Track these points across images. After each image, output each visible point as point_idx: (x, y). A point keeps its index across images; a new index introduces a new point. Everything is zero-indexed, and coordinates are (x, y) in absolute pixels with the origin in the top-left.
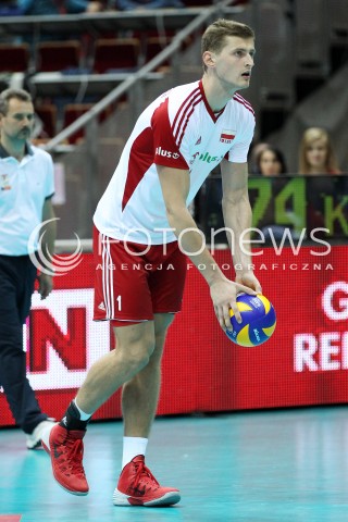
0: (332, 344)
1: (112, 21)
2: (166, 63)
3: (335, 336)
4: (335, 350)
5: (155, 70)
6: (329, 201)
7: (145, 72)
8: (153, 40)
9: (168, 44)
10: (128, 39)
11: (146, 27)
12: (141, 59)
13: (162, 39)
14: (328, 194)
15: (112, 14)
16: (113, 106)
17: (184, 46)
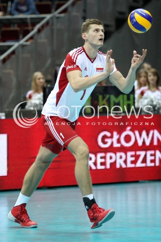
0: (101, 158)
1: (8, 20)
2: (31, 38)
3: (103, 155)
4: (103, 160)
5: (27, 41)
6: (100, 97)
7: (22, 42)
8: (26, 28)
9: (32, 30)
10: (15, 28)
11: (23, 22)
12: (21, 36)
13: (30, 28)
14: (100, 94)
15: (8, 17)
16: (9, 56)
17: (39, 31)
